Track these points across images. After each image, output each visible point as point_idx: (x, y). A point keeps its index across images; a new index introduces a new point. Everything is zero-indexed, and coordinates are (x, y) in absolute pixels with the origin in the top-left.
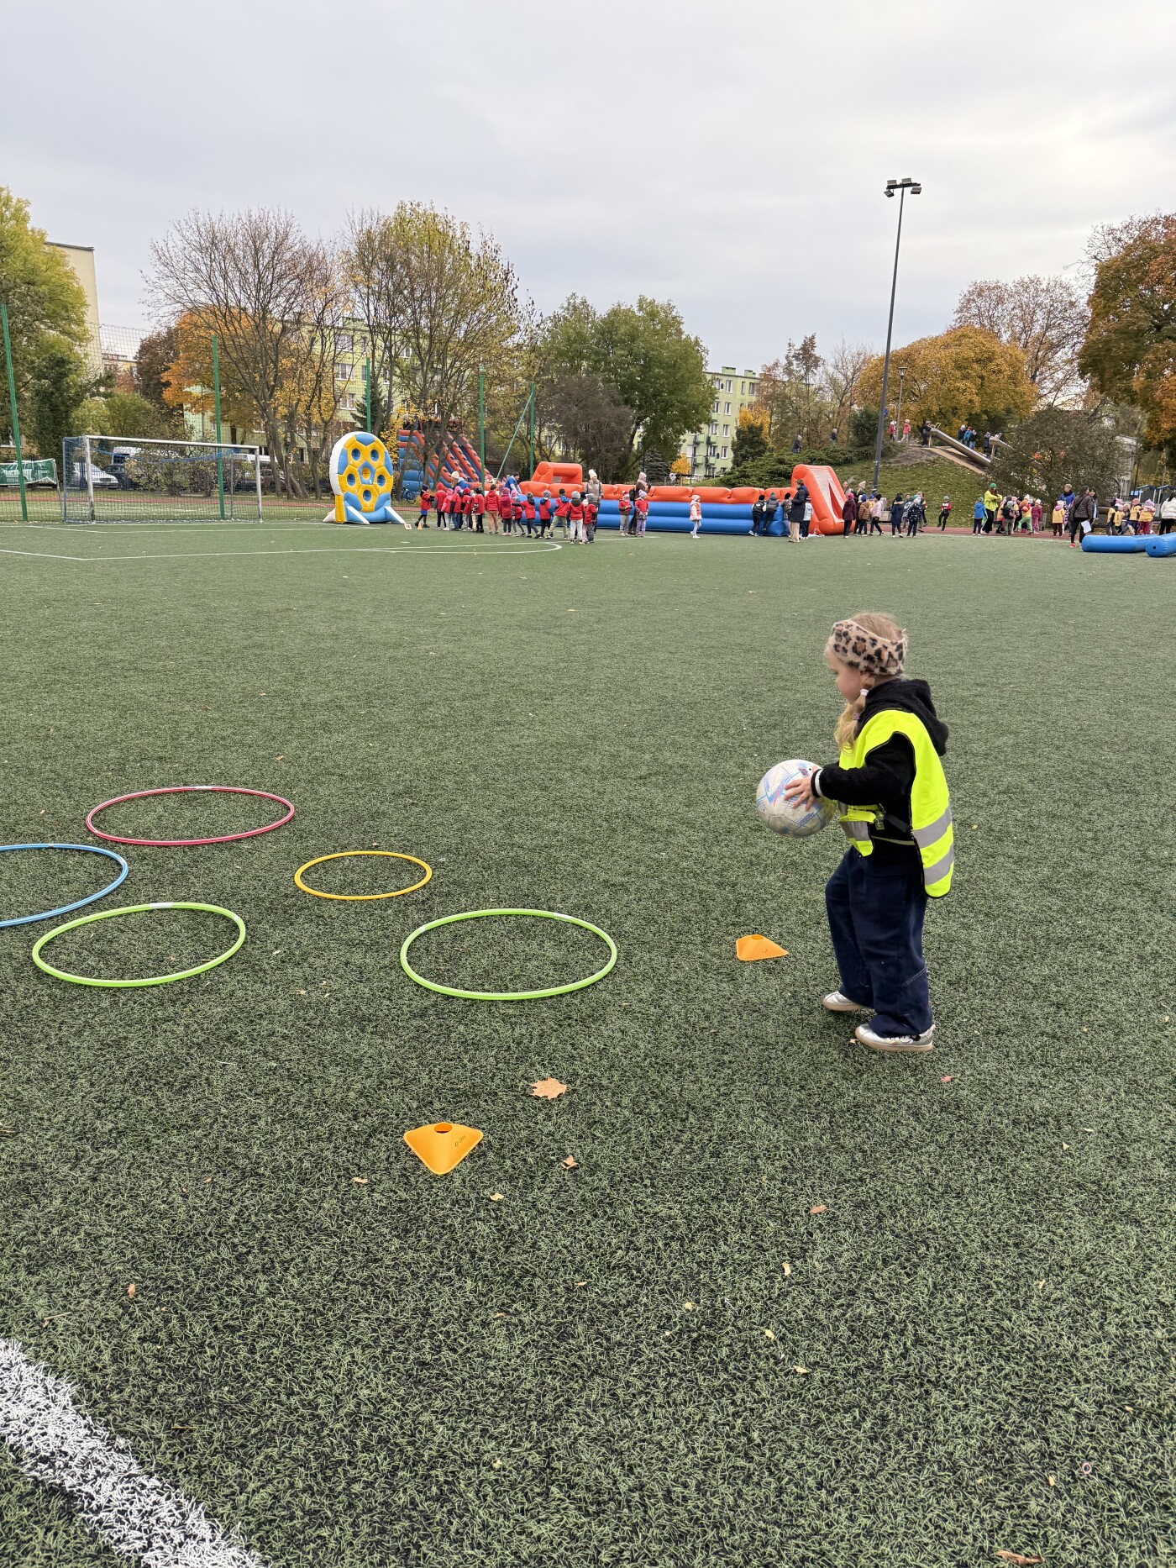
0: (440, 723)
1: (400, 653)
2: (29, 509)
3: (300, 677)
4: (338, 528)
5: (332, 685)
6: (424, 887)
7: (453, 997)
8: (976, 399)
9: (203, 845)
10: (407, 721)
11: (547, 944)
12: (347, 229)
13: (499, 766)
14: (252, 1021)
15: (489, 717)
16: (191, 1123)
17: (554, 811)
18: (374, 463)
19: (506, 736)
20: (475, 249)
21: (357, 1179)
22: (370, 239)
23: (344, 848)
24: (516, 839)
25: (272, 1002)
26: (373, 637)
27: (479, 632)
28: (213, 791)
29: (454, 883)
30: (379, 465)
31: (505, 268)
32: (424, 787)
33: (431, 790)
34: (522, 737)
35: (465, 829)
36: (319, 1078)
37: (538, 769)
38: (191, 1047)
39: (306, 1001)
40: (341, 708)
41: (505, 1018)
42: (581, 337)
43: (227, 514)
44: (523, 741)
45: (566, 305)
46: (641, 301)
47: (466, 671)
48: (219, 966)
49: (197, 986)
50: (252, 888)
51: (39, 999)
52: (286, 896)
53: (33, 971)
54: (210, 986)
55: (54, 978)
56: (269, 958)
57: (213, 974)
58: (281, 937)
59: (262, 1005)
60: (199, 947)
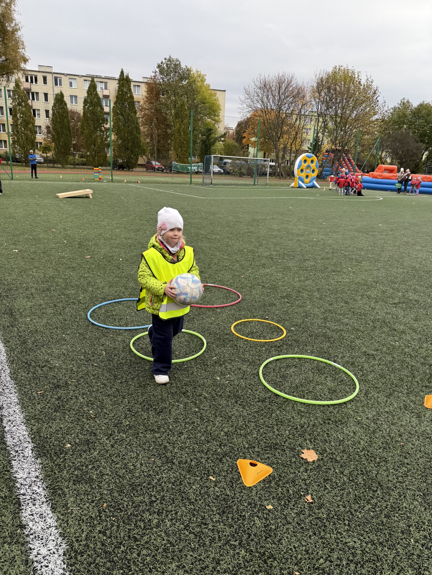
0: (309, 269)
1: (302, 239)
2: (193, 180)
3: (261, 245)
4: (294, 189)
5: (271, 249)
6: (281, 340)
7: (279, 396)
9: (204, 308)
10: (296, 266)
11: (329, 379)
12: (314, 77)
13: (329, 290)
14: (195, 387)
15: (331, 268)
16: (156, 430)
17: (348, 314)
18: (312, 165)
19: (336, 277)
20: (363, 82)
21: (211, 477)
22: (322, 81)
23: (254, 317)
24: (328, 324)
25: (205, 380)
26: (294, 231)
27: (337, 232)
28: (215, 287)
29: (294, 340)
30: (313, 166)
31: (375, 89)
32: (294, 294)
33: (297, 297)
34: (343, 278)
35: (306, 316)
36: (212, 421)
37: (346, 293)
38: (169, 394)
39: (218, 383)
40: (272, 259)
41: (299, 412)
42: (405, 116)
43: (256, 183)
44: (343, 280)
45: (400, 103)
47: (327, 247)
48: (192, 360)
49: (181, 367)
50: (215, 328)
51: (126, 361)
52: (226, 334)
53: (129, 349)
54: (186, 368)
55: (134, 353)
56: (211, 360)
57: (189, 363)
58: (218, 352)
59: (202, 381)
60: (188, 350)
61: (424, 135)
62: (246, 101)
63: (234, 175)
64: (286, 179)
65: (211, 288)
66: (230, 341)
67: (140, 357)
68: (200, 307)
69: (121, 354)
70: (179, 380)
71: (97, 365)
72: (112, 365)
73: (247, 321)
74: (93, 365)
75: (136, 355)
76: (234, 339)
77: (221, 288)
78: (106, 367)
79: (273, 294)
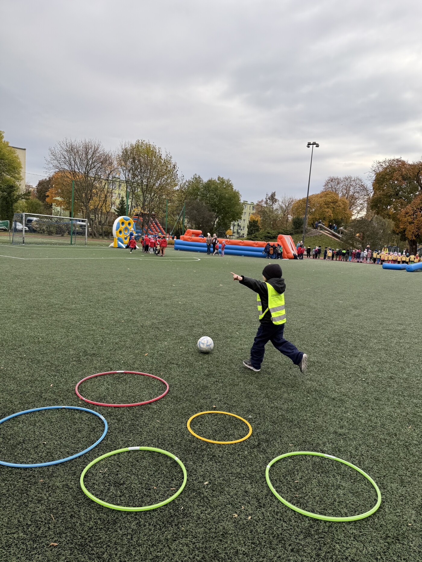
1: (168, 302)
5: (148, 317)
6: (253, 435)
8: (332, 215)
9: (135, 407)
11: (338, 477)
12: (119, 147)
14: (221, 541)
15: (221, 334)
17: (282, 387)
18: (129, 227)
20: (163, 157)
22: (127, 151)
23: (201, 409)
25: (223, 524)
26: (153, 295)
28: (125, 373)
29: (265, 432)
31: (174, 164)
35: (249, 397)
39: (241, 523)
40: (158, 328)
42: (198, 188)
43: (73, 243)
45: (193, 177)
46: (219, 178)
48: (181, 493)
49: (177, 510)
50: (171, 436)
51: (95, 522)
52: (190, 441)
53: (84, 499)
54: (184, 510)
55: (98, 504)
56: (204, 487)
57: (181, 500)
58: (202, 471)
59: (220, 526)
60: (164, 478)
61: (214, 206)
62: (52, 162)
63: (41, 233)
64: (100, 239)
65: (121, 376)
66: (202, 450)
67: (111, 509)
68: (130, 407)
69: (79, 512)
70: (192, 535)
71: (56, 544)
72: (80, 537)
73: (198, 416)
74: (49, 545)
75: (102, 506)
76: (204, 447)
77: (133, 373)
78: (72, 544)
79: (195, 373)
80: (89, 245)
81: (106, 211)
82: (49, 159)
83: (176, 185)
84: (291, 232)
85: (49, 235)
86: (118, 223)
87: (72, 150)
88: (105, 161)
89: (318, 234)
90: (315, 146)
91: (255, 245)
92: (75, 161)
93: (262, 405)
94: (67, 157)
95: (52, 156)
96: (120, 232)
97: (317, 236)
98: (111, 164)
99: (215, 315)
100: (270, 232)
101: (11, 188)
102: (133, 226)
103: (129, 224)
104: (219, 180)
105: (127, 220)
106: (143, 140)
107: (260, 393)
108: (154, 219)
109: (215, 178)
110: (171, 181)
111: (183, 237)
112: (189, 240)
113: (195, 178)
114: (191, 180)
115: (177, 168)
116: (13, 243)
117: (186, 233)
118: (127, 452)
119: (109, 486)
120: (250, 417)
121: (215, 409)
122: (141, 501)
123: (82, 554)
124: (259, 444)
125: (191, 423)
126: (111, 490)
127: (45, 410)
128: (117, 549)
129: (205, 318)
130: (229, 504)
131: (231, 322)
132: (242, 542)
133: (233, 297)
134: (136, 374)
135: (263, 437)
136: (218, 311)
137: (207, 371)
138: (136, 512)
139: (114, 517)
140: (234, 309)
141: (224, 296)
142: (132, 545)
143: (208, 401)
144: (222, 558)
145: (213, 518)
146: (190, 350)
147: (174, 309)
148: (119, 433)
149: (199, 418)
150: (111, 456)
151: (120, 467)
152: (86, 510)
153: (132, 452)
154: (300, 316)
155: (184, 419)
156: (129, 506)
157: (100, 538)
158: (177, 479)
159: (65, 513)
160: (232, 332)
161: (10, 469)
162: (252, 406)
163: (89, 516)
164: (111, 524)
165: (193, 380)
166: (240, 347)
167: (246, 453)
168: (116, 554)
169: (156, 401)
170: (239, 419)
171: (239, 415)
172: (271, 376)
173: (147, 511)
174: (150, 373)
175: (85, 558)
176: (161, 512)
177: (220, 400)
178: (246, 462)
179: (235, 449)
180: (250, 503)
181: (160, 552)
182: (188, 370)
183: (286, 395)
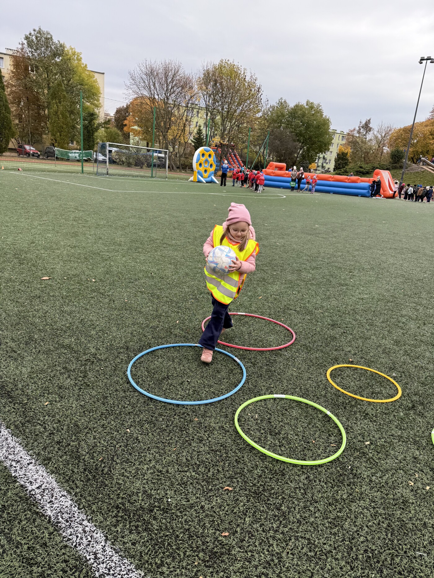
2: (84, 169)
4: (194, 184)
6: (403, 396)
9: (266, 352)
20: (248, 79)
23: (337, 361)
30: (211, 160)
31: (258, 87)
42: (283, 115)
45: (278, 102)
46: (308, 103)
48: (343, 452)
49: (344, 468)
50: (313, 387)
51: (262, 470)
52: (336, 395)
53: (244, 444)
54: (352, 470)
55: (259, 452)
56: (366, 447)
57: (345, 458)
58: (359, 429)
59: (397, 492)
60: (320, 433)
61: (300, 134)
62: (132, 87)
63: (121, 164)
64: (178, 172)
65: (242, 318)
66: (352, 406)
67: (275, 459)
68: (261, 351)
69: (243, 457)
70: (369, 499)
71: (230, 489)
72: (251, 484)
73: (336, 369)
74: (224, 489)
75: (265, 454)
76: (353, 403)
77: (253, 317)
78: (246, 490)
79: (318, 322)
80: (169, 178)
81: (185, 142)
82: (128, 84)
83: (259, 111)
84: (388, 167)
85: (129, 166)
86: (199, 155)
87: (151, 73)
88: (185, 85)
89: (419, 170)
90: (429, 61)
91: (347, 181)
92: (154, 85)
93: (404, 363)
94: (146, 82)
95: (131, 81)
96: (200, 165)
97: (418, 172)
98: (191, 88)
99: (320, 259)
100: (363, 166)
101: (92, 116)
102: (214, 158)
103: (210, 156)
104: (307, 105)
105: (207, 151)
106: (227, 60)
107: (397, 349)
108: (233, 150)
109: (303, 102)
110: (253, 107)
111: (266, 171)
112: (272, 174)
113: (280, 103)
114: (276, 105)
115: (262, 91)
116: (97, 174)
117: (268, 167)
118: (272, 398)
119: (265, 433)
120: (394, 375)
121: (352, 363)
122: (303, 454)
123: (258, 502)
124: (413, 406)
125: (331, 375)
126: (269, 439)
127: (179, 346)
128: (294, 503)
129: (310, 262)
130: (400, 470)
131: (340, 268)
132: (427, 514)
133: (334, 239)
134: (256, 317)
135: (415, 398)
136: (322, 255)
137: (331, 320)
138: (302, 466)
139: (280, 467)
140: (340, 254)
141: (324, 238)
142: (308, 501)
143: (342, 353)
144: (410, 529)
145: (387, 483)
146: (304, 296)
147: (274, 250)
148: (257, 377)
149: (338, 370)
150: (258, 401)
151: (270, 414)
152: (249, 456)
153: (278, 400)
154: (419, 265)
155: (321, 371)
156: (292, 458)
157: (273, 489)
158: (334, 435)
159: (230, 457)
160: (345, 279)
161: (163, 404)
162: (394, 363)
163: (254, 463)
164: (280, 475)
165: (318, 329)
166: (359, 296)
167: (402, 414)
168: (294, 508)
169: (286, 348)
170: (383, 377)
171: (381, 372)
172: (405, 331)
173: (313, 466)
174: (270, 318)
175: (263, 507)
176: (328, 468)
177: (355, 354)
178: (406, 425)
179: (388, 409)
180: (423, 472)
181: (340, 513)
182: (309, 318)
183: (428, 354)
